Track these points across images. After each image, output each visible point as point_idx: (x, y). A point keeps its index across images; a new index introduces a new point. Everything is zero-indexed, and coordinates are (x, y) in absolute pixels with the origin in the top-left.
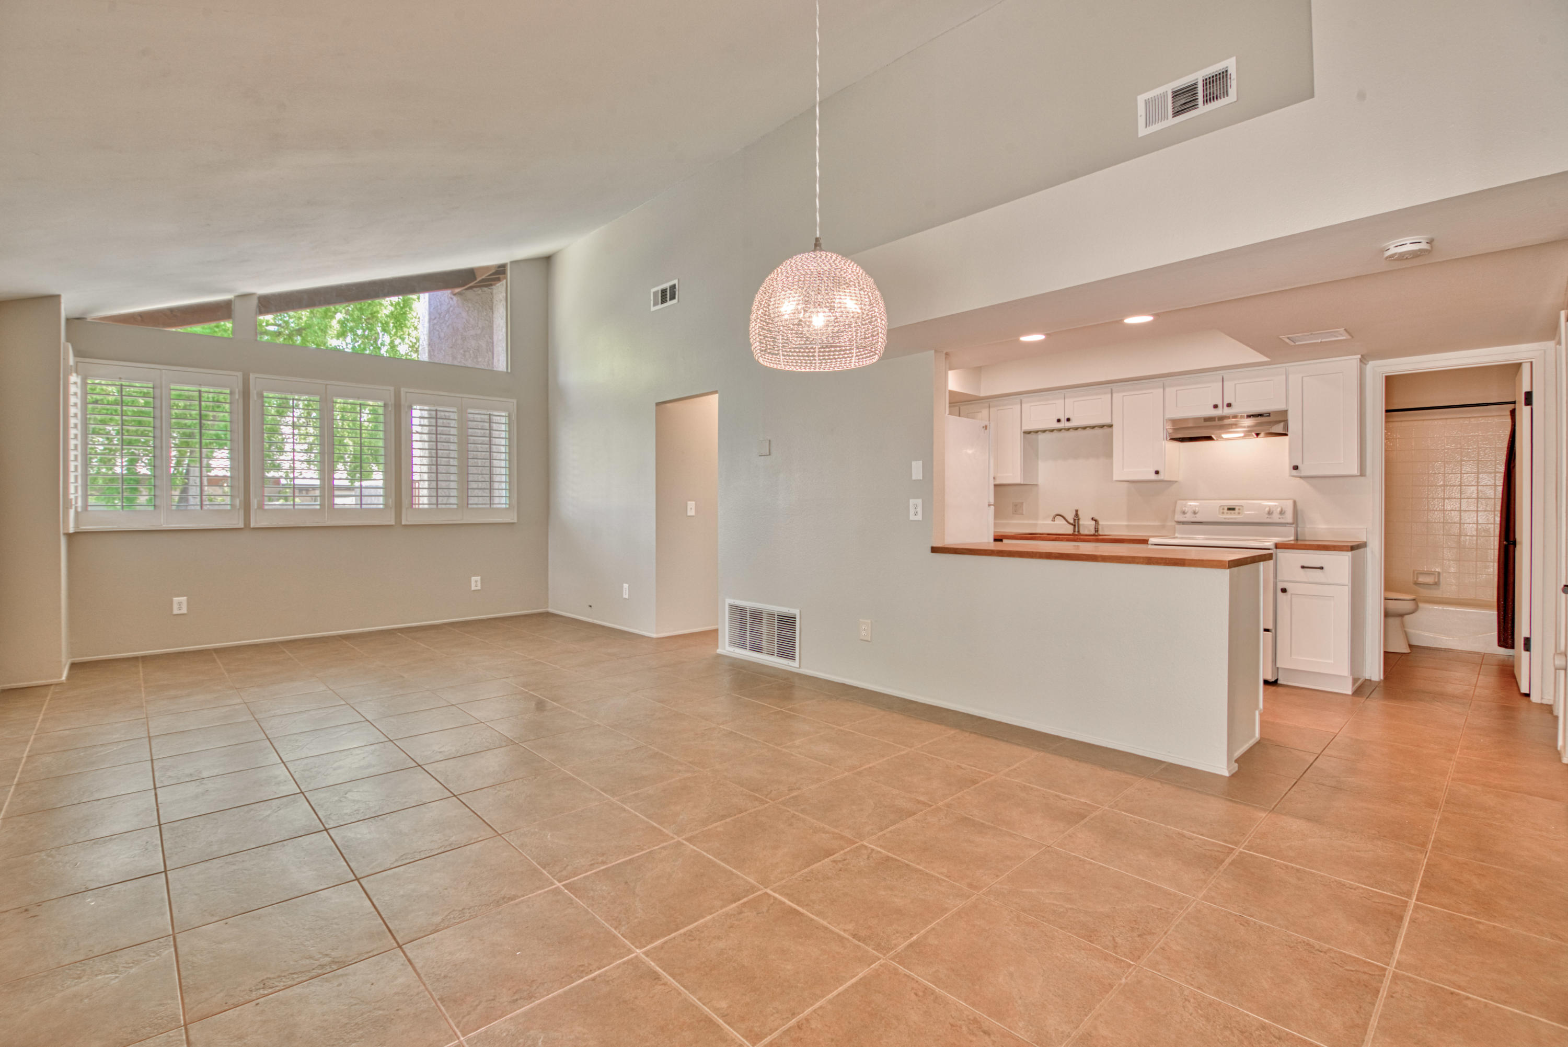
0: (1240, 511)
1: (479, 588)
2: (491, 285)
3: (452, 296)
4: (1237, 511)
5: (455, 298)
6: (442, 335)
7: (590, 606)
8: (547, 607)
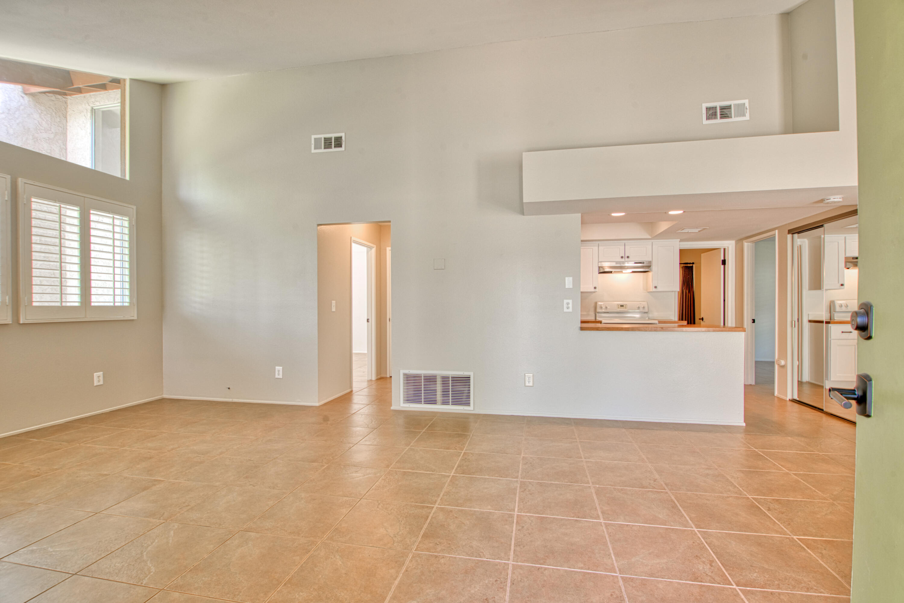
0: (626, 307)
1: (101, 383)
2: (65, 94)
3: (23, 95)
4: (624, 307)
5: (26, 97)
6: (11, 131)
7: (229, 388)
8: (162, 394)
